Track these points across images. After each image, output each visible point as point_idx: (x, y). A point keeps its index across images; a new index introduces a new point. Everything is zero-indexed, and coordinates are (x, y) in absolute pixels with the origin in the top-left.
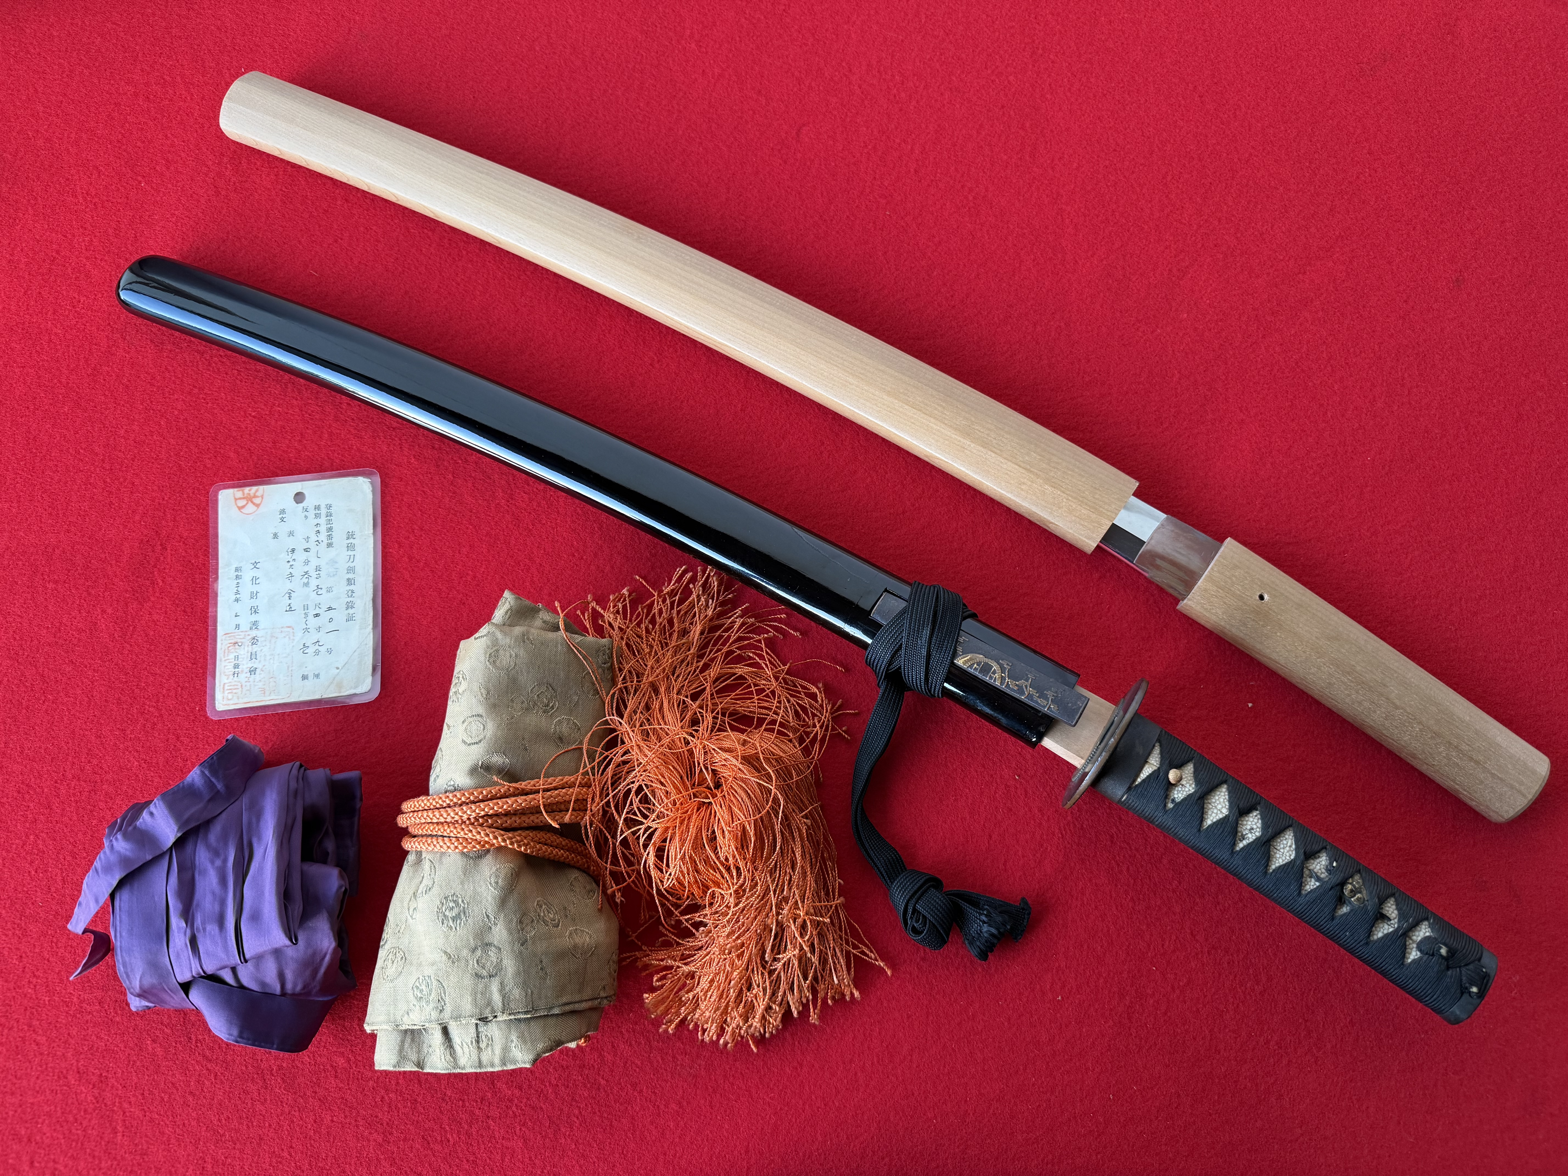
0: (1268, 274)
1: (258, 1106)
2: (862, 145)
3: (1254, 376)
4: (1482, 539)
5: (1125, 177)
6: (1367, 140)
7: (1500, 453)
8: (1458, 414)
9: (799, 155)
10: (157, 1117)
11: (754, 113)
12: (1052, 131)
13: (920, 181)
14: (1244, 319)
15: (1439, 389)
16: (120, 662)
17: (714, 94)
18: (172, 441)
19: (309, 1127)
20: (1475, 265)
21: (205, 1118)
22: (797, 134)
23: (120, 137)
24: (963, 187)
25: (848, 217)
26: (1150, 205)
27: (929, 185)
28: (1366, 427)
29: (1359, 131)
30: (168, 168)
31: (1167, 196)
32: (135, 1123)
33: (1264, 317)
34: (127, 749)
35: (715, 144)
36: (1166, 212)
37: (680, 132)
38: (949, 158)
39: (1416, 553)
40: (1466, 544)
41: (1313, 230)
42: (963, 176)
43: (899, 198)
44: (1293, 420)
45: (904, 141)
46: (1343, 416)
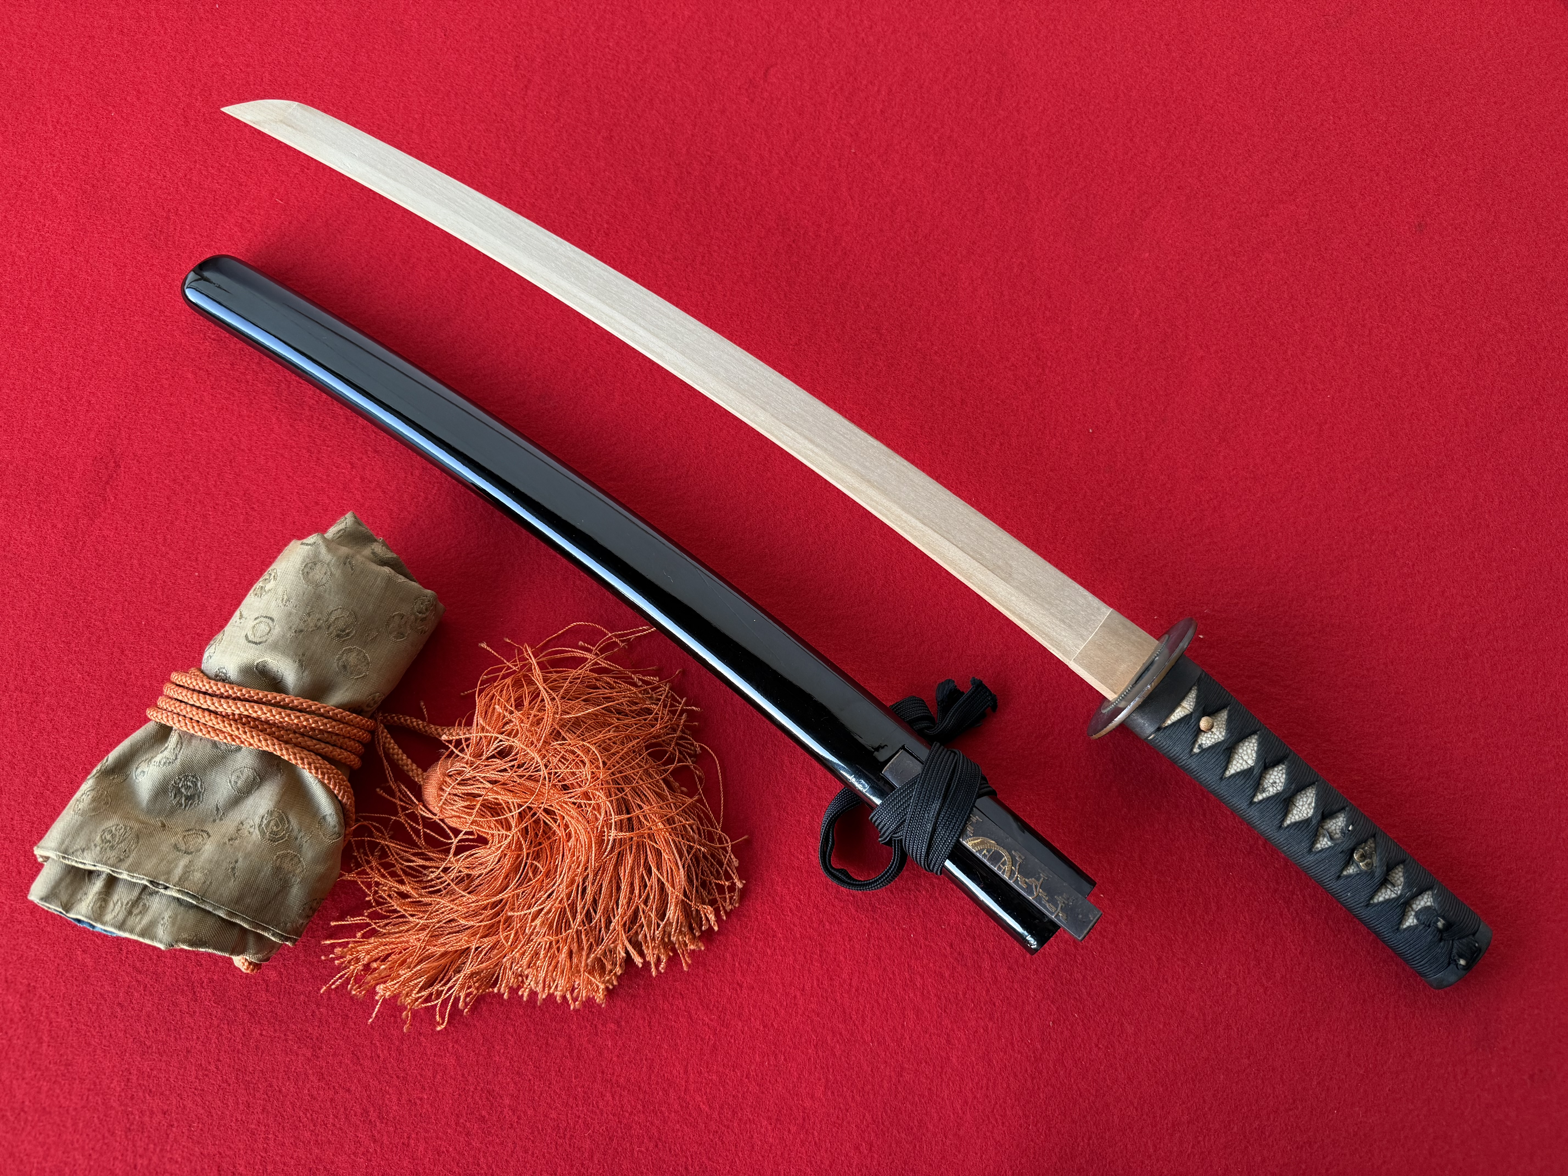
0: (1231, 216)
1: (188, 1019)
2: (829, 85)
3: (1214, 315)
4: (1441, 476)
5: (1090, 120)
6: (1332, 89)
7: (1459, 393)
8: (1418, 354)
9: (766, 95)
10: (83, 1027)
11: (723, 54)
12: (1018, 75)
13: (885, 122)
14: (1205, 259)
15: (1399, 329)
16: (68, 576)
17: (684, 36)
18: (131, 362)
19: (238, 1040)
20: (1438, 211)
21: (132, 1030)
22: (765, 74)
23: (93, 68)
24: (928, 127)
25: (813, 153)
26: (1114, 148)
27: (894, 125)
28: (1326, 365)
29: (1323, 81)
30: (138, 99)
31: (1131, 140)
32: (61, 1033)
33: (1226, 257)
34: (70, 661)
35: (683, 83)
36: (1130, 154)
37: (649, 71)
38: (915, 99)
39: (1375, 489)
40: (1425, 481)
41: (1276, 174)
42: (928, 117)
43: (865, 137)
44: (1253, 358)
45: (871, 83)
46: (1303, 354)
